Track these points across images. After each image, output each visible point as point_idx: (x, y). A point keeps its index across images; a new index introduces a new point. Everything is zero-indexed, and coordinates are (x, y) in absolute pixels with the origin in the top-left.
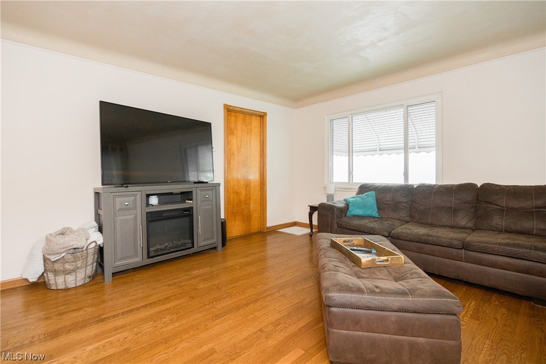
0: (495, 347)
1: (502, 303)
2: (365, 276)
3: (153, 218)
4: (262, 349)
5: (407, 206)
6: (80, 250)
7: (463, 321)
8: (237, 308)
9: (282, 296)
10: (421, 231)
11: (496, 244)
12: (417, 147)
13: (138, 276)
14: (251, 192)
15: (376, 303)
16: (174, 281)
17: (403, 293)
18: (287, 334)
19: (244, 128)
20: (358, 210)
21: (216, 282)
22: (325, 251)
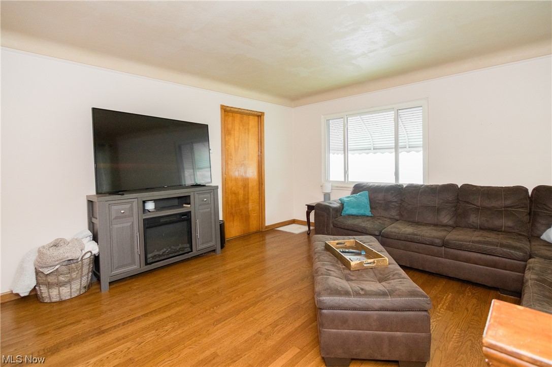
0: (463, 334)
1: (474, 294)
2: (353, 278)
3: (150, 224)
4: (261, 349)
5: (397, 205)
6: (75, 261)
7: (439, 313)
8: (237, 312)
9: (281, 297)
10: (407, 230)
11: (470, 242)
12: (407, 147)
13: (137, 284)
14: (250, 192)
15: (360, 304)
16: (174, 287)
17: (384, 294)
18: (284, 334)
19: (241, 128)
20: (352, 209)
21: (215, 287)
22: (319, 255)
